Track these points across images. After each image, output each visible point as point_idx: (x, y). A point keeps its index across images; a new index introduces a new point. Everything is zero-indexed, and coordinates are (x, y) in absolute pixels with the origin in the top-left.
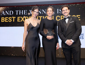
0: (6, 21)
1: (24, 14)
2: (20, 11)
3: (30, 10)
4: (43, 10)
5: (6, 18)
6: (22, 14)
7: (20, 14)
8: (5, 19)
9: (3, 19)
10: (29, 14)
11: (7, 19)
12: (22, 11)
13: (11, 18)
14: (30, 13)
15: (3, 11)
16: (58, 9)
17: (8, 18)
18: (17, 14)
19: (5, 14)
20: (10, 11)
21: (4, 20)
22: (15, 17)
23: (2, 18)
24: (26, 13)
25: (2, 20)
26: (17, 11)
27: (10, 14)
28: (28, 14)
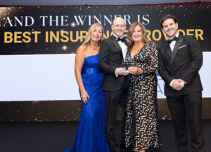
0: (16, 41)
1: (62, 25)
2: (51, 17)
3: (75, 17)
4: (105, 17)
5: (16, 33)
6: (57, 25)
7: (51, 25)
8: (13, 37)
9: (8, 35)
10: (73, 25)
11: (18, 35)
12: (57, 17)
13: (29, 34)
14: (76, 23)
15: (7, 15)
16: (139, 16)
17: (20, 33)
18: (44, 25)
19: (13, 23)
20: (26, 18)
21: (10, 37)
22: (40, 32)
23: (6, 33)
24: (65, 23)
25: (6, 37)
26: (44, 17)
27: (26, 25)
28: (70, 26)
